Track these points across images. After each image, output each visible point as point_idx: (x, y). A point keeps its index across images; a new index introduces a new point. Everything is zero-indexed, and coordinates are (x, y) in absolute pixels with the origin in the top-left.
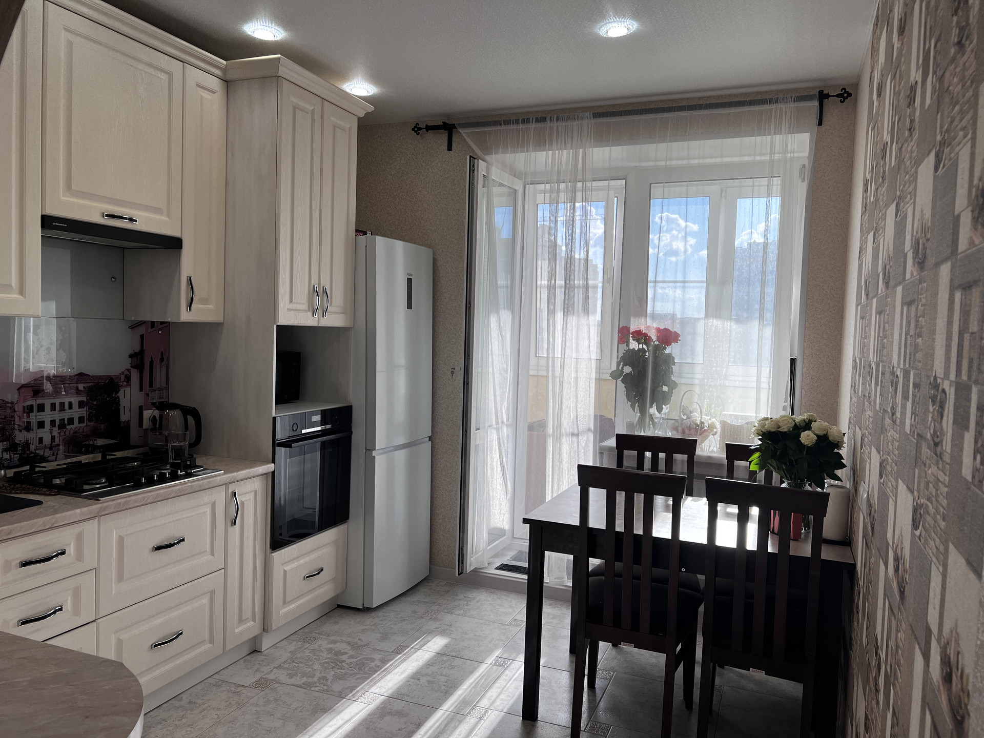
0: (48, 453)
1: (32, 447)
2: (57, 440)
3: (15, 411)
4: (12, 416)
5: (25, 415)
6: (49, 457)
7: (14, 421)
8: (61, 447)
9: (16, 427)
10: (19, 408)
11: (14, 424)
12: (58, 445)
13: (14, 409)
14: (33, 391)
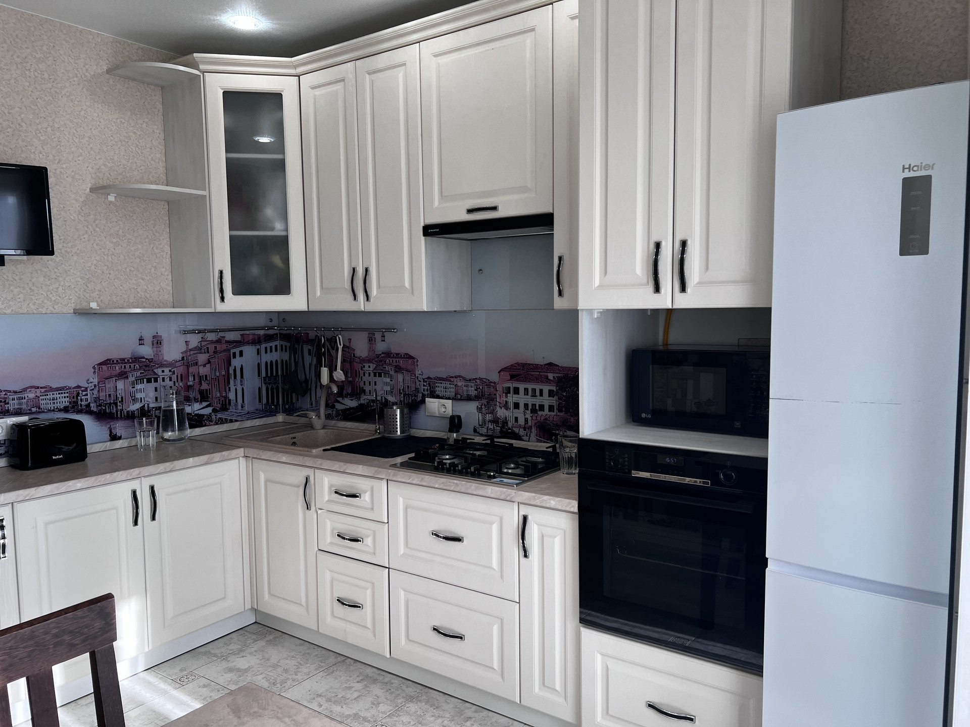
0: (522, 432)
1: (510, 425)
2: (530, 423)
3: (497, 390)
4: (495, 394)
5: (504, 394)
6: (523, 436)
7: (496, 398)
8: (533, 430)
9: (498, 404)
10: (499, 388)
11: (496, 401)
12: (531, 427)
13: (496, 388)
14: (510, 375)
